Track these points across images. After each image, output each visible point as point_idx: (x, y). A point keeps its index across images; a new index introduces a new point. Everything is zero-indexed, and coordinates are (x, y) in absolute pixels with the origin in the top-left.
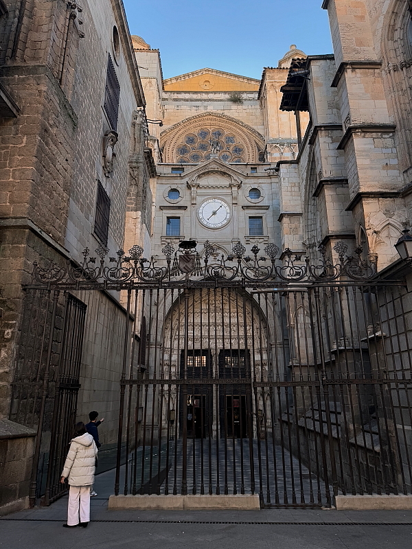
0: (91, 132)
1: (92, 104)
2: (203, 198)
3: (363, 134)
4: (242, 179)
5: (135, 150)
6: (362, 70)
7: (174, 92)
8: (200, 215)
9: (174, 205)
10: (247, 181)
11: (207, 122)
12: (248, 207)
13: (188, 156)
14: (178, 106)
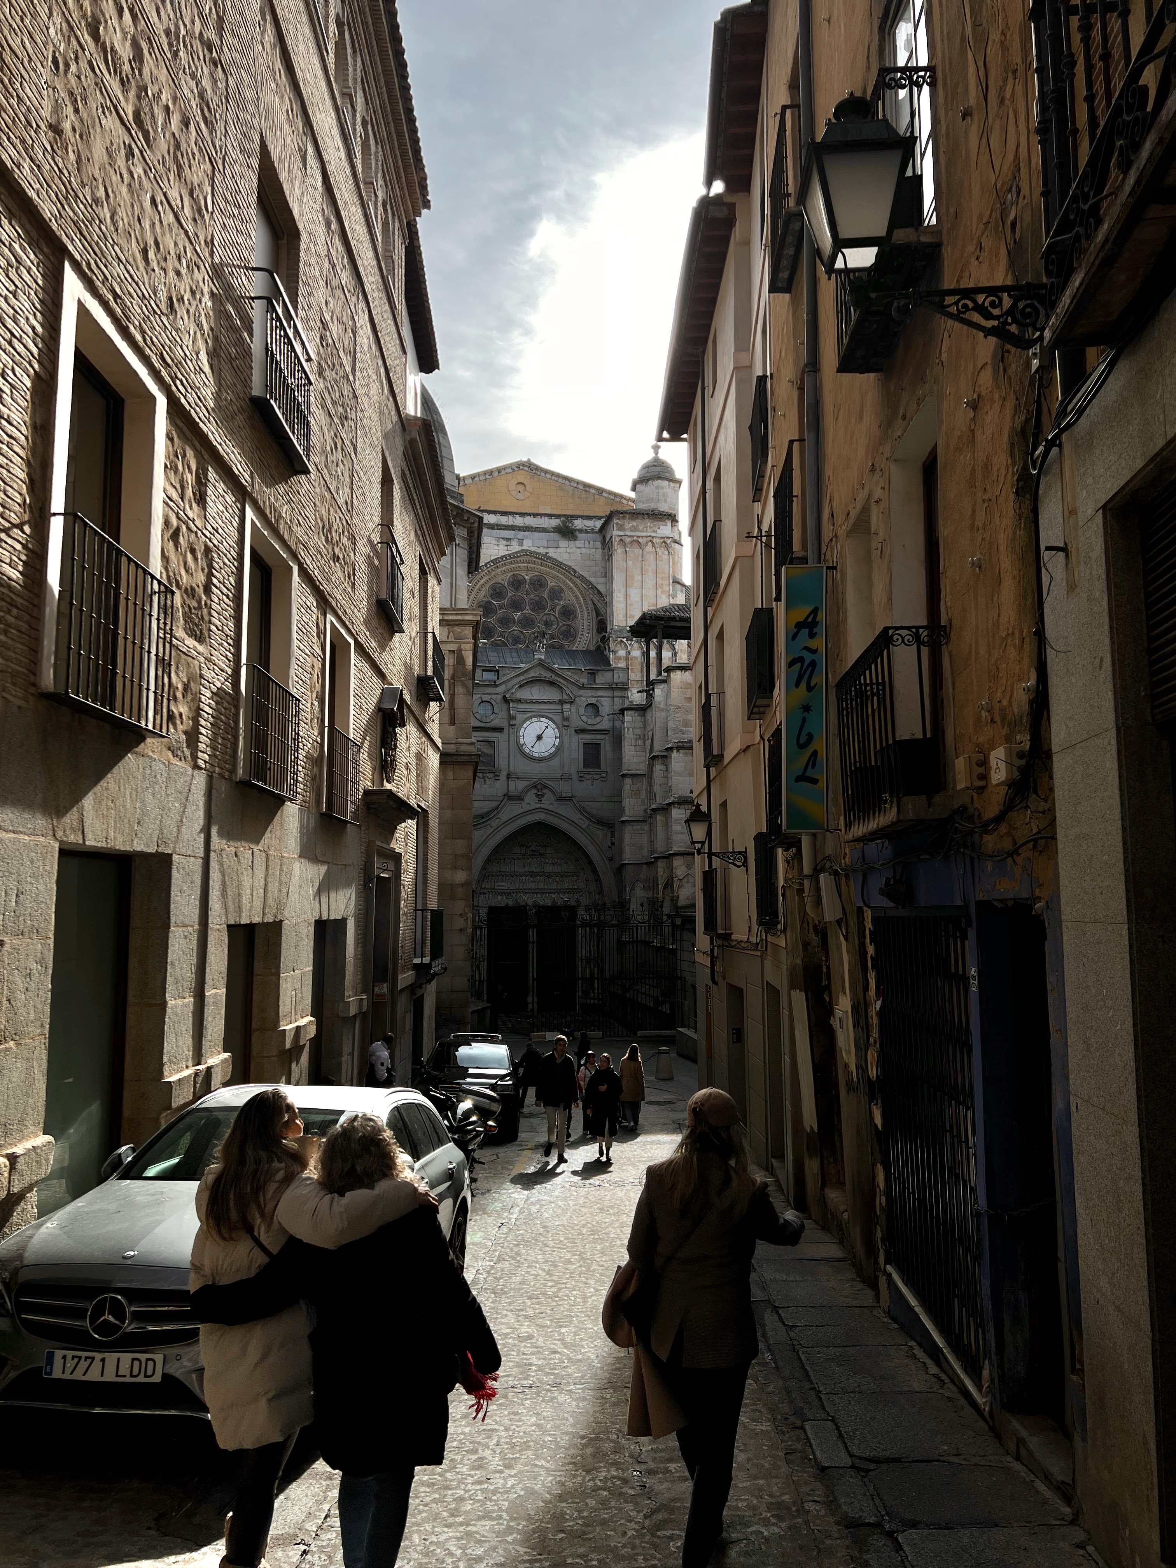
2: (526, 716)
4: (576, 691)
8: (521, 740)
9: (487, 725)
10: (582, 692)
11: (522, 565)
12: (583, 730)
13: (493, 619)
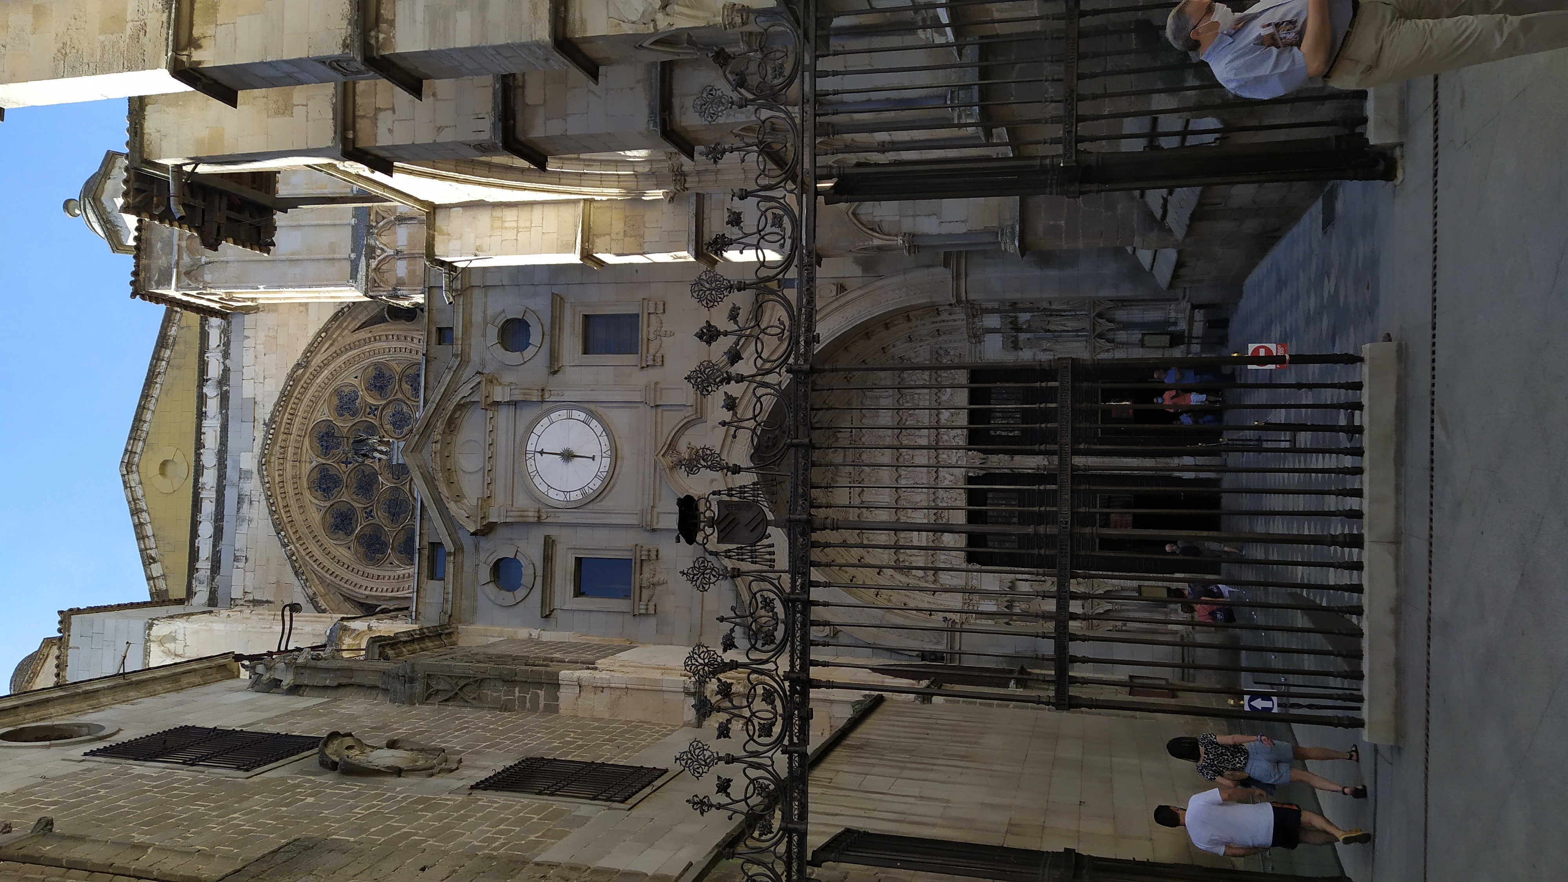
0: (326, 807)
1: (245, 804)
2: (520, 487)
3: (384, 26)
4: (467, 373)
5: (373, 687)
6: (197, 20)
7: (192, 570)
8: (576, 496)
9: (540, 572)
10: (475, 357)
11: (289, 473)
12: (554, 357)
13: (391, 532)
14: (236, 559)
